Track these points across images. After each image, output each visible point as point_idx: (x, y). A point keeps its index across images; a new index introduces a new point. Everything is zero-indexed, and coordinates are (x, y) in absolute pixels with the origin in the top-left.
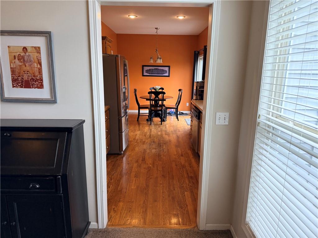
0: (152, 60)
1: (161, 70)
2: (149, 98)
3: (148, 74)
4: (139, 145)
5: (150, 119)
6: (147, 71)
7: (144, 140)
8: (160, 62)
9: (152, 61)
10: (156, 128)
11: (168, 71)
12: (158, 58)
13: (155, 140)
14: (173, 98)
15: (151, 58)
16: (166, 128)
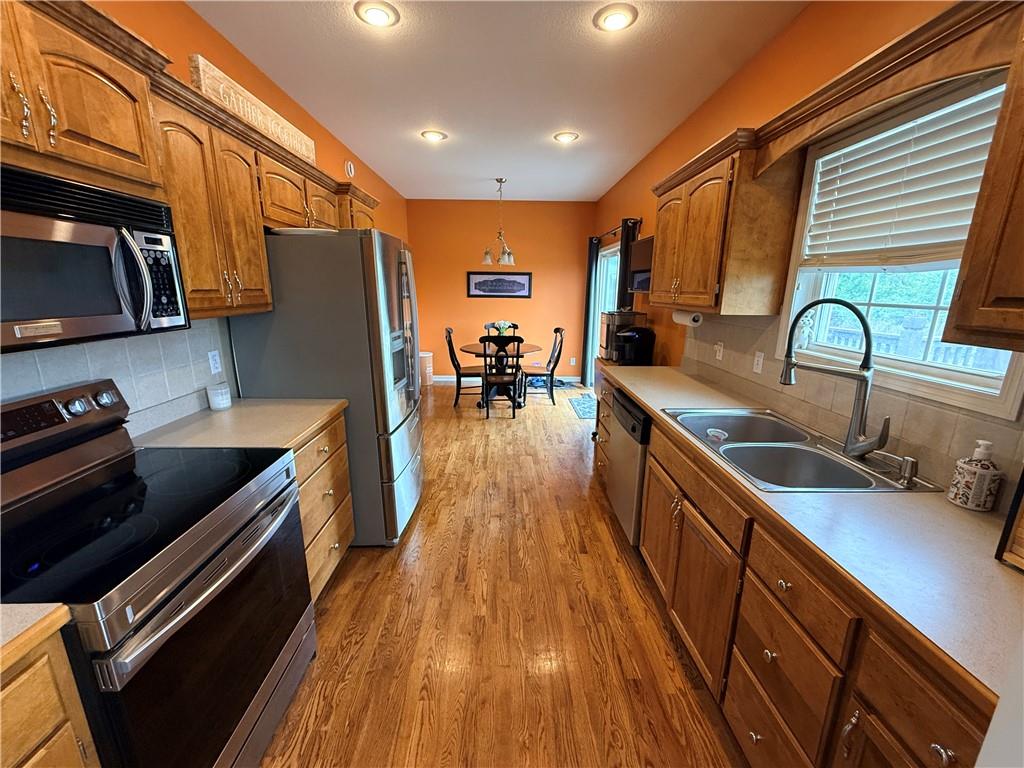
0: (488, 257)
1: (510, 282)
2: (483, 352)
3: (482, 293)
4: (452, 502)
5: (485, 403)
6: (478, 285)
7: (466, 479)
8: (508, 262)
9: (489, 261)
10: (500, 431)
11: (527, 286)
12: (504, 253)
13: (499, 479)
14: (541, 349)
15: (486, 253)
16: (525, 428)
